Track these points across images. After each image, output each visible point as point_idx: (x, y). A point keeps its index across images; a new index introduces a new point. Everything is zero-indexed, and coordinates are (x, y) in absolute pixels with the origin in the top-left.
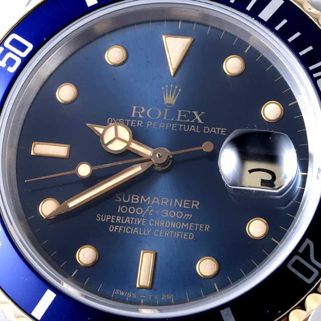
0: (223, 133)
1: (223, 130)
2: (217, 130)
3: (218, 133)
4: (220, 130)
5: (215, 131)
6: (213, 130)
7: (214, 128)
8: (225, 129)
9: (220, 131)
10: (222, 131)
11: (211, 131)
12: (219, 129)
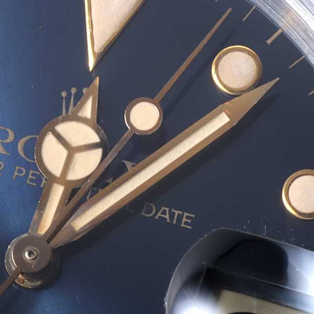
0: (186, 223)
1: (187, 217)
2: (172, 215)
3: (174, 222)
4: (179, 215)
5: (167, 216)
6: (164, 212)
7: (167, 209)
8: (193, 216)
9: (180, 217)
10: (184, 220)
11: (159, 214)
12: (177, 212)
